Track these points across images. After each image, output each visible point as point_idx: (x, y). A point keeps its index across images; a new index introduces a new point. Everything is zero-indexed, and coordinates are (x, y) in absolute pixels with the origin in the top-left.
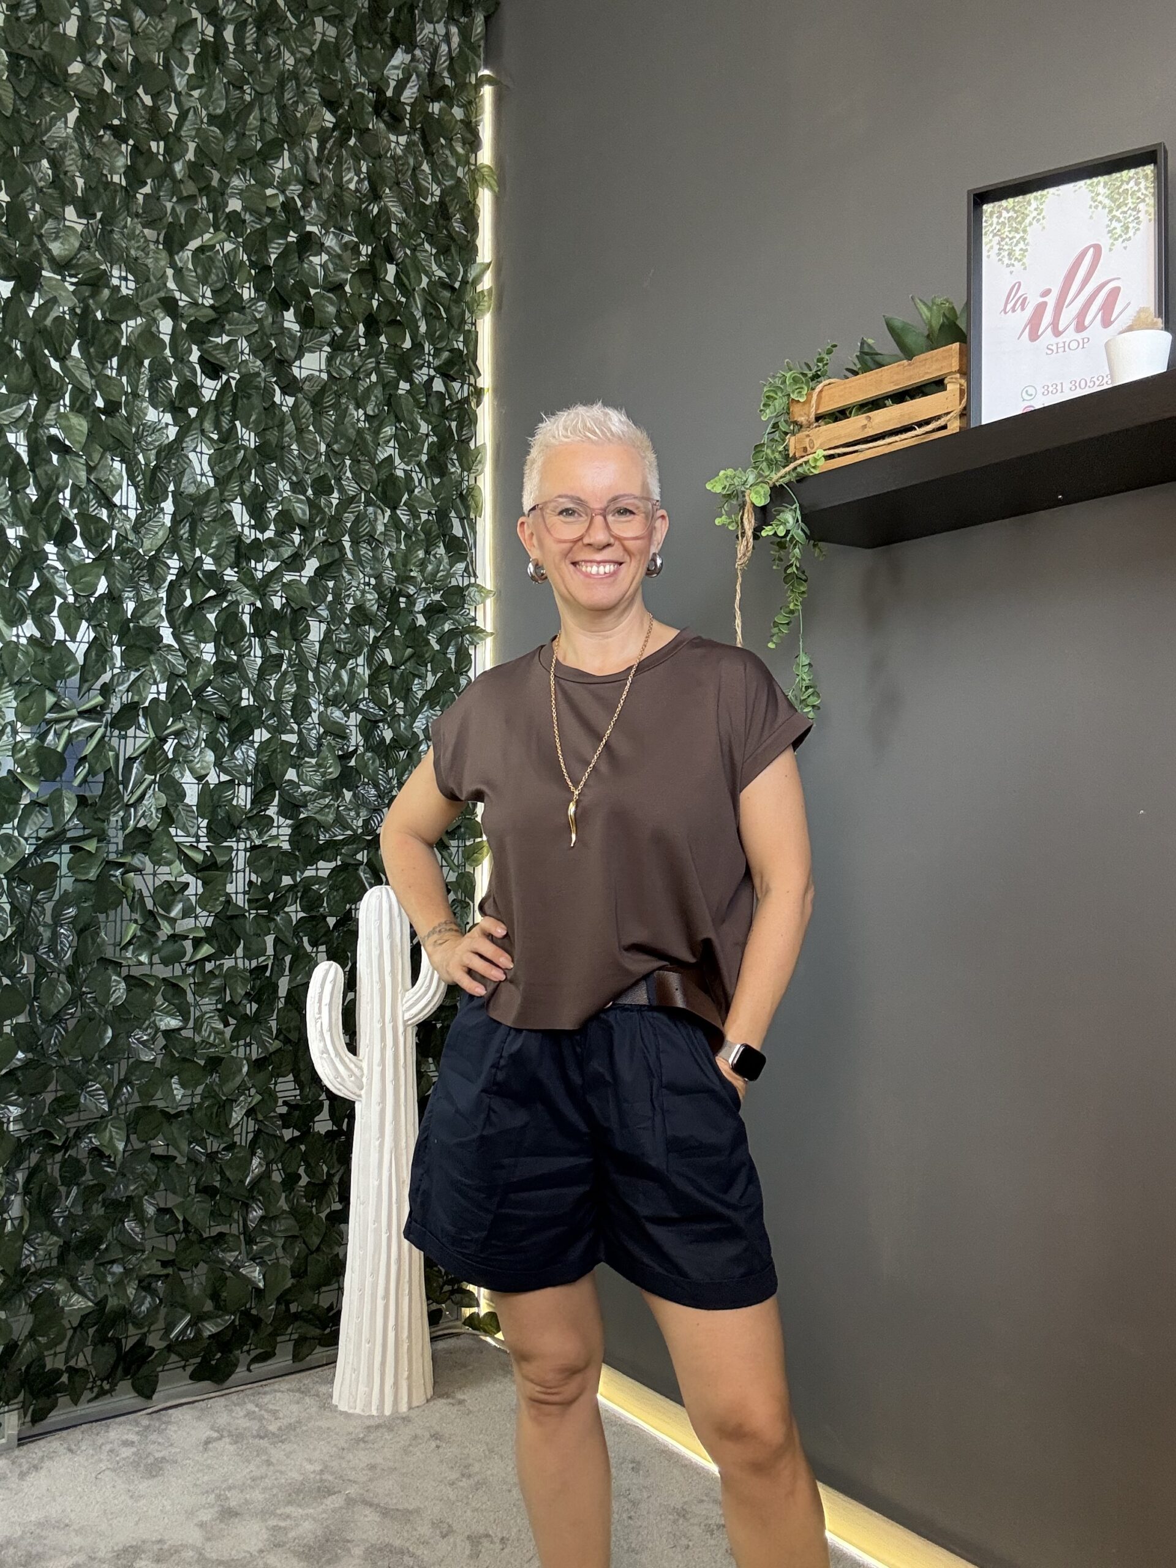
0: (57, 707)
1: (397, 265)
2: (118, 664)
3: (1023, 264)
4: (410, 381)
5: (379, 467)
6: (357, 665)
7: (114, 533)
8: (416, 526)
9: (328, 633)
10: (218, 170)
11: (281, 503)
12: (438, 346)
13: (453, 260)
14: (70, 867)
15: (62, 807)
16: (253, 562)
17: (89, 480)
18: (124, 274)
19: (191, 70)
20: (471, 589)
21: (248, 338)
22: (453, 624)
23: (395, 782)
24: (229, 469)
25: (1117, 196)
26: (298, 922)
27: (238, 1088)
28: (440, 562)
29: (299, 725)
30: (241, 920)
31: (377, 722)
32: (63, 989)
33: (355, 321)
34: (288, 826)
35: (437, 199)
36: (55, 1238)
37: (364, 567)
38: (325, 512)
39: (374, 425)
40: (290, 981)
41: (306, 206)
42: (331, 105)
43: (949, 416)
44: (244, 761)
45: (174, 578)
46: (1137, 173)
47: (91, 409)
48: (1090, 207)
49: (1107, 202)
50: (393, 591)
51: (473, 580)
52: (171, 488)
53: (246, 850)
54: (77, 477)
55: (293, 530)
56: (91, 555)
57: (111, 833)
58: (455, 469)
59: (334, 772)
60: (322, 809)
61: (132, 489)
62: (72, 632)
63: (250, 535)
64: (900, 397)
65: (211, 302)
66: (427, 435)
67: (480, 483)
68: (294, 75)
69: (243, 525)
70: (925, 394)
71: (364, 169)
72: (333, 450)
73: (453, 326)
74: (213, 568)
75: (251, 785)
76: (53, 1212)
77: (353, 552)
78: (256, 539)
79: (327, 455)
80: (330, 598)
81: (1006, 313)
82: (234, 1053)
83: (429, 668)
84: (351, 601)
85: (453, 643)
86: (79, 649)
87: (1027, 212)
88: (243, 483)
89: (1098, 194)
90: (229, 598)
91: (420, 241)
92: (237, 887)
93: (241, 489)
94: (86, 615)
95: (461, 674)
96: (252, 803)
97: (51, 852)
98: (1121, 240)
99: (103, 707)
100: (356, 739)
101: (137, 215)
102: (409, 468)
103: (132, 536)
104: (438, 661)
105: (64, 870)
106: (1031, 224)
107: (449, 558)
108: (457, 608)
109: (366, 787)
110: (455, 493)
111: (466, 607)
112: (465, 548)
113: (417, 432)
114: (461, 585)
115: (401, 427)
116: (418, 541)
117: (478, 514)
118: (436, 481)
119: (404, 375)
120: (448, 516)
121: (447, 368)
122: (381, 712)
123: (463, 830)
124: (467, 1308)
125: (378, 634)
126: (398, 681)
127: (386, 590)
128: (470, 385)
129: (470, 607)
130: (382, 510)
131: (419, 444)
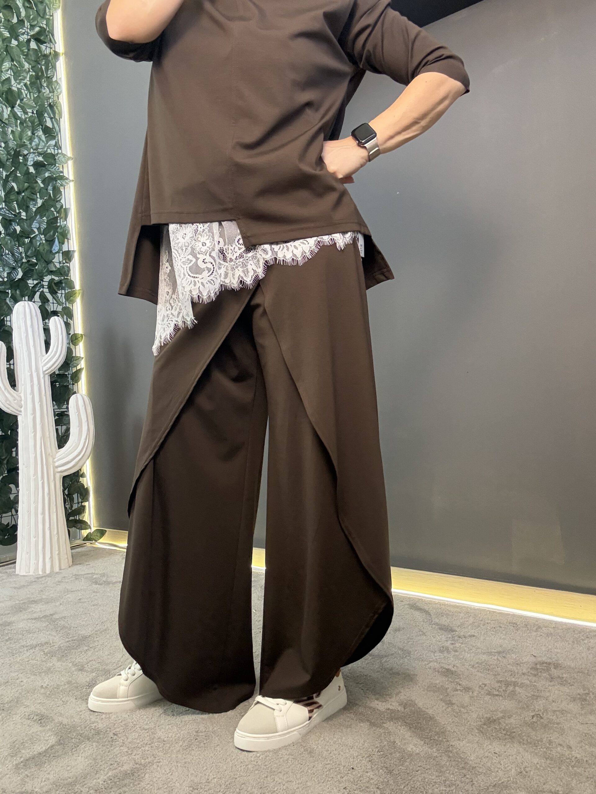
4: (17, 39)
5: (3, 83)
8: (26, 118)
12: (33, 24)
20: (59, 155)
22: (50, 173)
23: (24, 255)
28: (40, 139)
31: (10, 221)
50: (15, 151)
51: (60, 151)
58: (45, 91)
66: (29, 71)
67: (60, 100)
73: (39, 15)
83: (38, 196)
85: (50, 185)
95: (57, 201)
102: (19, 86)
104: (43, 192)
107: (46, 137)
108: (52, 165)
109: (7, 256)
110: (46, 103)
111: (57, 165)
112: (54, 134)
113: (23, 67)
114: (53, 153)
115: (14, 64)
116: (27, 126)
117: (60, 117)
118: (35, 96)
119: (14, 37)
120: (43, 115)
121: (38, 37)
122: (13, 216)
123: (64, 285)
124: (84, 531)
125: (8, 174)
126: (21, 201)
127: (11, 150)
128: (51, 48)
129: (59, 166)
130: (6, 106)
131: (24, 74)
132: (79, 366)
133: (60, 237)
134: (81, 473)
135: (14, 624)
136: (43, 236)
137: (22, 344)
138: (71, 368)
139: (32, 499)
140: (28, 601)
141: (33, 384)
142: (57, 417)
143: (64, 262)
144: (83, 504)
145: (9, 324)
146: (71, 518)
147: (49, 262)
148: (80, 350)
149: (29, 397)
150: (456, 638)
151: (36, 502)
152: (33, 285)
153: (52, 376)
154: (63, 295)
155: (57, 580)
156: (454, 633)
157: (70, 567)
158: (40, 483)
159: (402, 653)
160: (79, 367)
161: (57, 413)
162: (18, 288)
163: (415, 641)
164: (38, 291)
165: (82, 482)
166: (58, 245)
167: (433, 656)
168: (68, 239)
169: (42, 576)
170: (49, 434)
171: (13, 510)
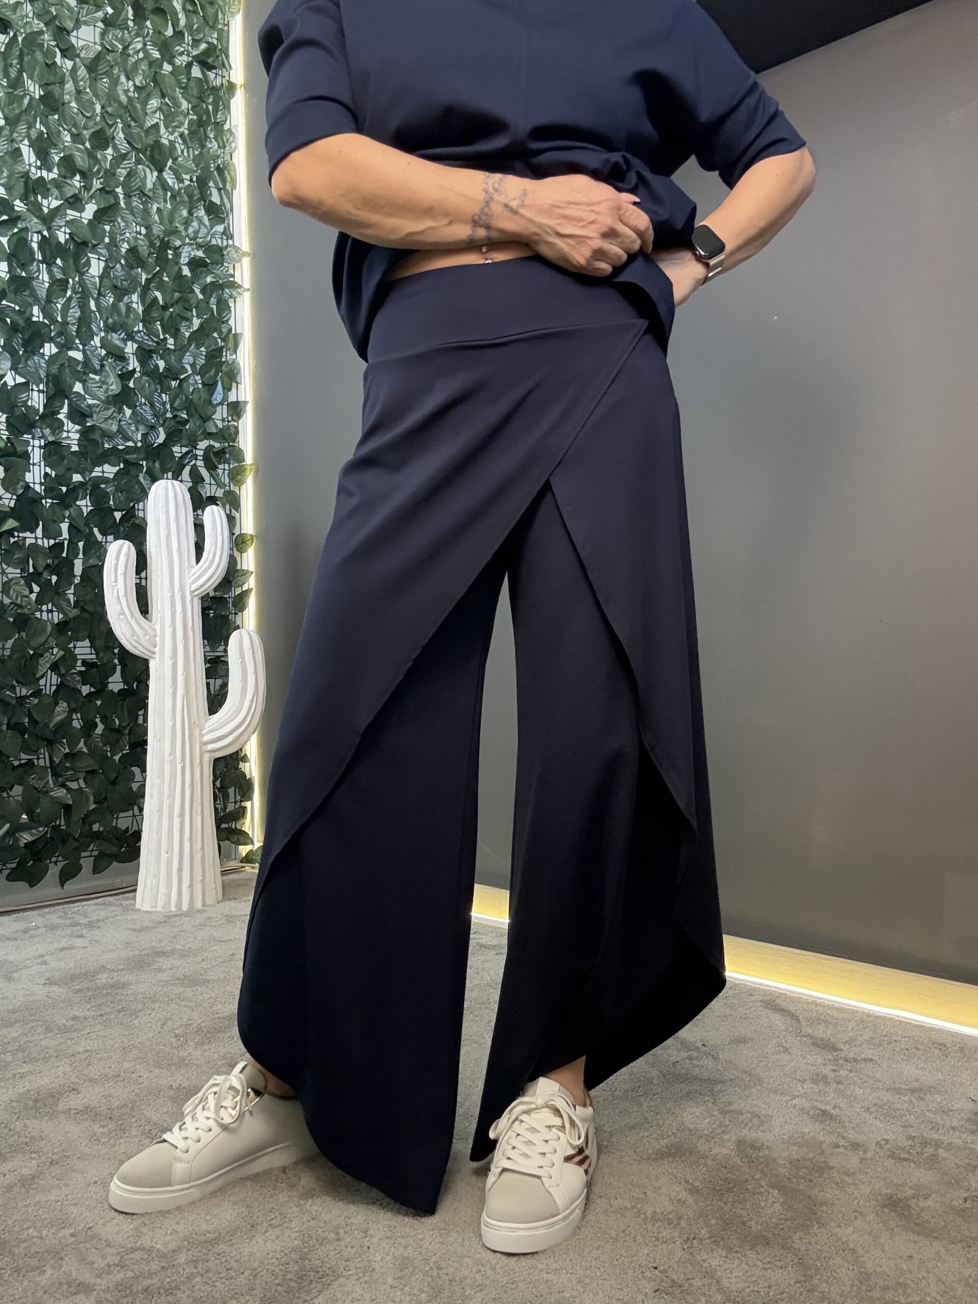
5: (147, 132)
6: (132, 302)
8: (180, 189)
9: (107, 270)
11: (63, 150)
12: (197, 37)
16: (39, 197)
20: (229, 249)
22: (214, 277)
23: (168, 406)
24: (18, 111)
26: (88, 514)
27: (43, 645)
28: (201, 222)
29: (84, 346)
30: (40, 506)
31: (150, 351)
34: (77, 432)
37: (135, 217)
38: (100, 164)
39: (143, 96)
40: (83, 563)
44: (36, 369)
50: (162, 241)
51: (230, 242)
53: (40, 447)
55: (74, 176)
58: (213, 146)
59: (115, 387)
60: (106, 419)
63: (35, 174)
66: (188, 113)
67: (235, 160)
69: (30, 164)
72: (108, 112)
73: (208, 24)
74: (6, 197)
75: (42, 392)
77: (125, 203)
78: (41, 178)
79: (103, 117)
80: (107, 240)
82: (38, 615)
83: (194, 313)
84: (126, 245)
85: (214, 296)
88: (29, 128)
90: (20, 226)
92: (35, 477)
93: (28, 132)
95: (223, 323)
96: (45, 406)
100: (133, 364)
102: (172, 138)
104: (203, 307)
107: (209, 220)
108: (217, 264)
109: (144, 407)
110: (212, 165)
111: (225, 264)
112: (223, 214)
113: (179, 107)
114: (220, 244)
115: (166, 102)
116: (182, 202)
117: (234, 187)
118: (196, 153)
119: (167, 58)
120: (207, 184)
121: (203, 58)
122: (154, 344)
123: (228, 456)
124: (243, 847)
125: (149, 277)
126: (168, 320)
127: (155, 239)
128: (223, 77)
129: (229, 265)
130: (150, 169)
131: (181, 118)
132: (246, 584)
133: (226, 379)
134: (242, 755)
135: (131, 987)
136: (199, 377)
137: (161, 546)
138: (233, 588)
139: (166, 792)
140: (153, 952)
141: (175, 611)
142: (208, 665)
143: (230, 419)
144: (243, 804)
145: (141, 514)
146: (224, 826)
147: (206, 419)
148: (249, 560)
149: (168, 631)
150: (841, 1062)
151: (172, 796)
152: (180, 455)
153: (204, 599)
154: (226, 472)
155: (198, 921)
156: (839, 1052)
157: (218, 903)
158: (179, 766)
159: (748, 1079)
160: (245, 587)
161: (209, 658)
162: (159, 459)
163: (770, 1061)
164: (187, 464)
165: (243, 770)
166: (221, 392)
167: (800, 1088)
168: (237, 383)
169: (175, 913)
170: (196, 691)
171: (136, 808)
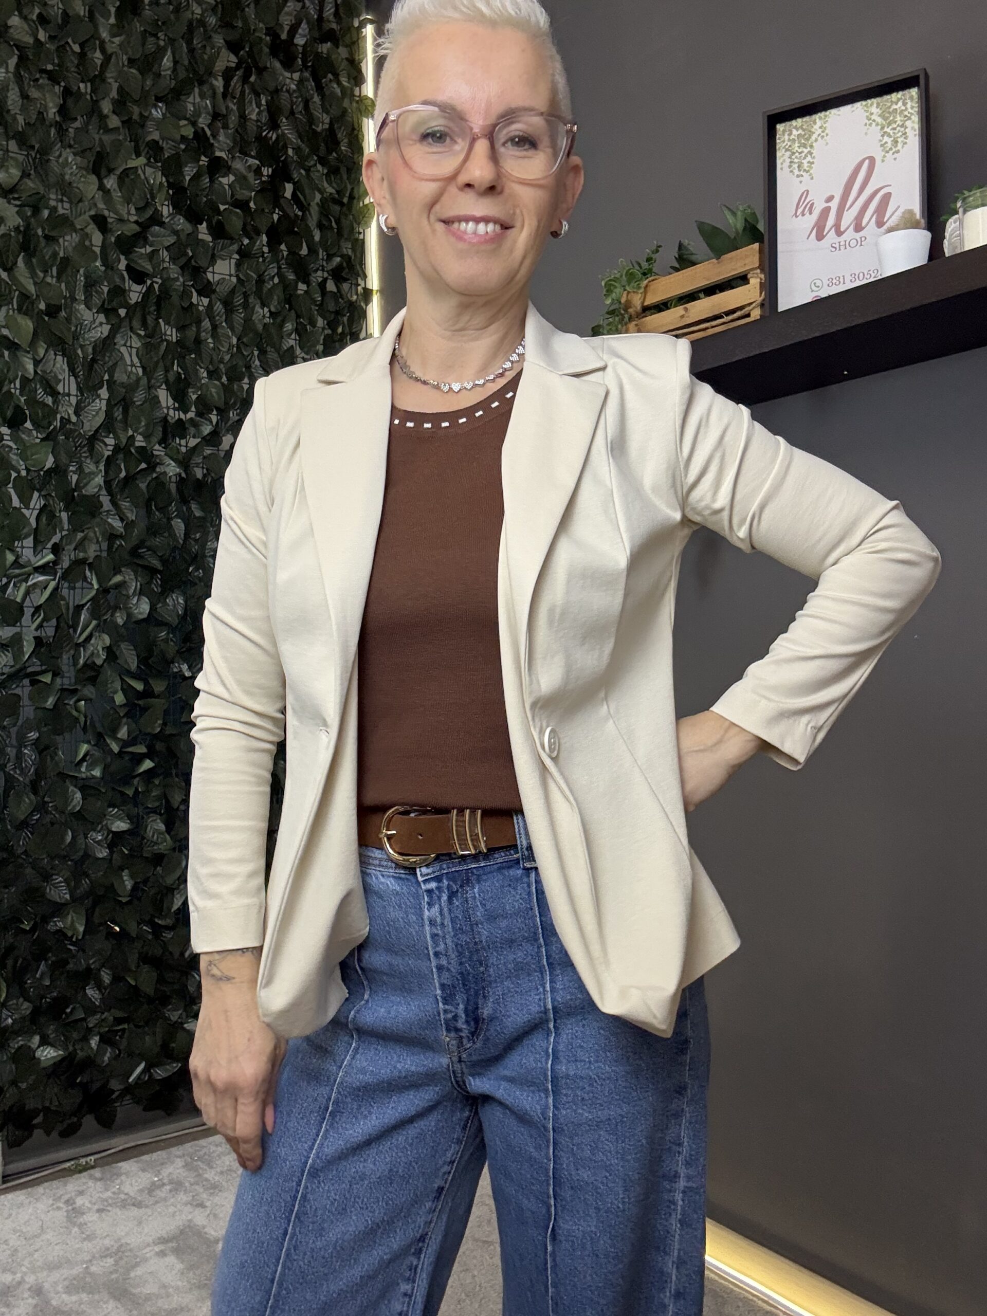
0: (16, 564)
1: (294, 184)
2: (66, 527)
3: (811, 175)
4: (307, 282)
5: (283, 356)
7: (59, 416)
10: (138, 106)
13: (341, 178)
14: (30, 699)
15: (22, 646)
16: (178, 439)
17: (35, 372)
18: (60, 197)
19: (112, 20)
21: (167, 248)
24: (155, 359)
25: (887, 115)
30: (177, 739)
32: (29, 800)
33: (258, 233)
35: (327, 126)
36: (26, 1005)
38: (237, 395)
39: (279, 320)
41: (214, 136)
42: (233, 47)
43: (751, 307)
44: (174, 606)
45: (110, 453)
46: (903, 95)
47: (36, 311)
48: (866, 125)
49: (879, 120)
52: (106, 377)
54: (26, 370)
55: (210, 411)
56: (39, 436)
57: (64, 668)
61: (72, 378)
62: (25, 500)
63: (174, 415)
64: (711, 290)
65: (135, 218)
66: (324, 329)
68: (202, 23)
69: (168, 408)
70: (733, 288)
71: (263, 102)
72: (243, 342)
73: (342, 236)
74: (143, 444)
76: (26, 983)
78: (180, 420)
79: (238, 347)
81: (797, 217)
86: (31, 515)
87: (813, 130)
88: (167, 371)
89: (872, 114)
90: (158, 470)
91: (312, 163)
93: (166, 377)
94: (38, 486)
96: (183, 642)
97: (14, 686)
98: (891, 152)
99: (55, 563)
101: (70, 146)
103: (74, 419)
105: (25, 701)
106: (816, 140)
119: (302, 278)
121: (338, 272)
128: (359, 285)
131: (316, 337)
